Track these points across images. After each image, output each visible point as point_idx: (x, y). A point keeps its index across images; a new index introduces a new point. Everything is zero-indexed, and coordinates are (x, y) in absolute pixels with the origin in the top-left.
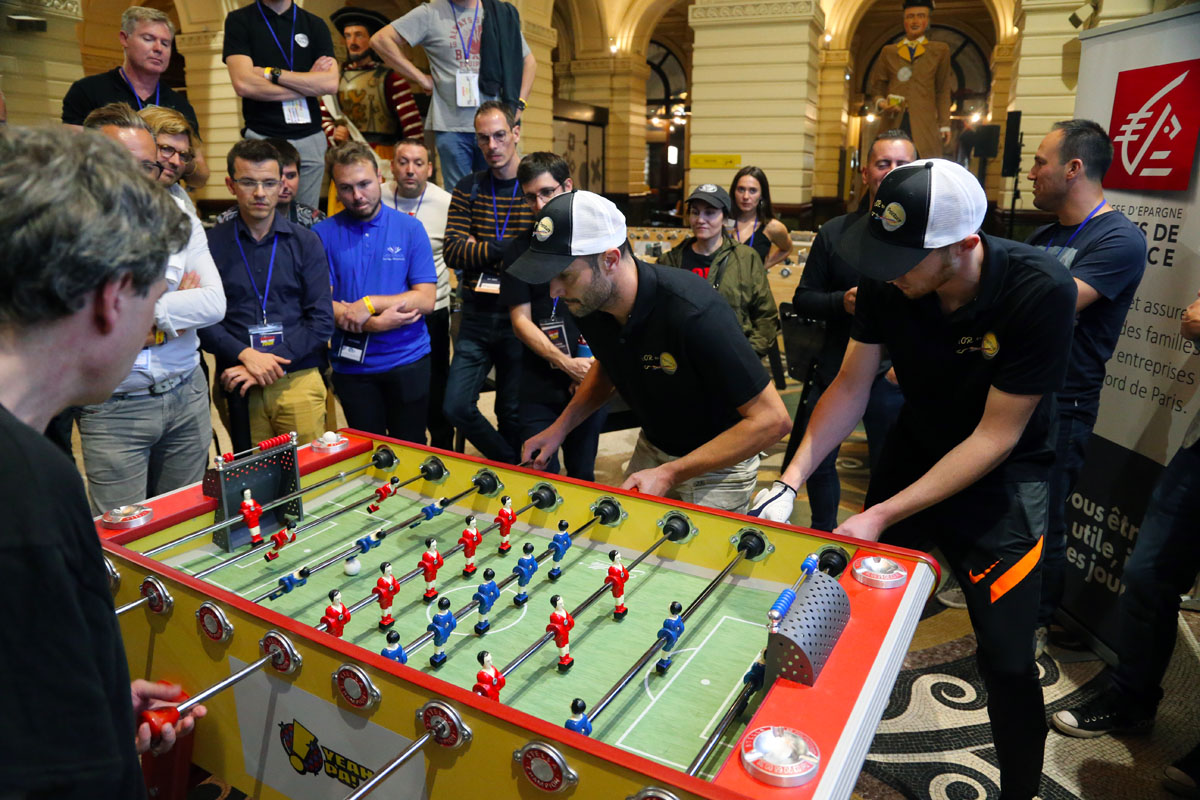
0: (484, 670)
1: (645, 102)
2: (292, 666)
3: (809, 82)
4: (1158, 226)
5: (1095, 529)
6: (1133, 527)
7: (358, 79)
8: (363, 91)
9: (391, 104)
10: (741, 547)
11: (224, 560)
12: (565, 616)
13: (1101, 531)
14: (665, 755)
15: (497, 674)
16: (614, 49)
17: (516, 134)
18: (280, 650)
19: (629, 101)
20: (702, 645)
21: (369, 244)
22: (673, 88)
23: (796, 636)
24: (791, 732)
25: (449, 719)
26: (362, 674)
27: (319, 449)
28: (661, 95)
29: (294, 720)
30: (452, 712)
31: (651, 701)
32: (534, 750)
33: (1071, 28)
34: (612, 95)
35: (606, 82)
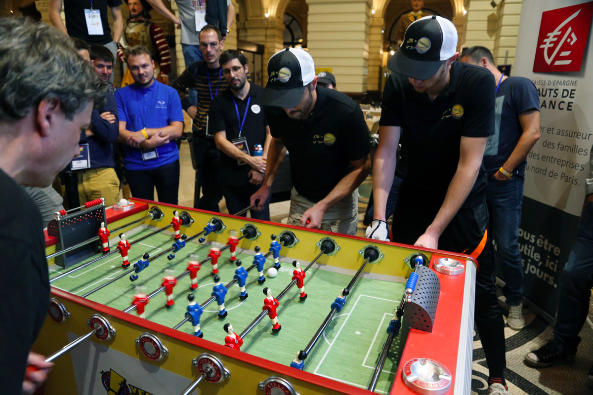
0: (229, 336)
1: (282, 42)
2: (109, 336)
3: (366, 32)
4: (564, 90)
5: (530, 246)
6: (550, 245)
7: (136, 27)
8: (139, 33)
9: (154, 40)
10: (366, 257)
11: (61, 273)
12: (273, 300)
13: (533, 248)
14: (344, 378)
15: (237, 337)
16: (267, 15)
17: (222, 45)
18: (101, 326)
19: (274, 42)
20: (351, 312)
21: (147, 99)
22: (296, 37)
23: (421, 303)
24: (430, 361)
25: (215, 365)
26: (156, 339)
27: (118, 209)
28: (290, 40)
29: (111, 369)
30: (216, 360)
31: (329, 346)
32: (273, 382)
33: (491, 8)
34: (266, 38)
35: (263, 32)
